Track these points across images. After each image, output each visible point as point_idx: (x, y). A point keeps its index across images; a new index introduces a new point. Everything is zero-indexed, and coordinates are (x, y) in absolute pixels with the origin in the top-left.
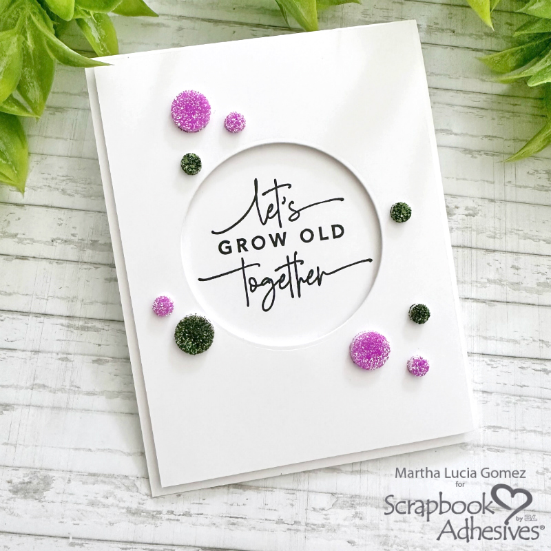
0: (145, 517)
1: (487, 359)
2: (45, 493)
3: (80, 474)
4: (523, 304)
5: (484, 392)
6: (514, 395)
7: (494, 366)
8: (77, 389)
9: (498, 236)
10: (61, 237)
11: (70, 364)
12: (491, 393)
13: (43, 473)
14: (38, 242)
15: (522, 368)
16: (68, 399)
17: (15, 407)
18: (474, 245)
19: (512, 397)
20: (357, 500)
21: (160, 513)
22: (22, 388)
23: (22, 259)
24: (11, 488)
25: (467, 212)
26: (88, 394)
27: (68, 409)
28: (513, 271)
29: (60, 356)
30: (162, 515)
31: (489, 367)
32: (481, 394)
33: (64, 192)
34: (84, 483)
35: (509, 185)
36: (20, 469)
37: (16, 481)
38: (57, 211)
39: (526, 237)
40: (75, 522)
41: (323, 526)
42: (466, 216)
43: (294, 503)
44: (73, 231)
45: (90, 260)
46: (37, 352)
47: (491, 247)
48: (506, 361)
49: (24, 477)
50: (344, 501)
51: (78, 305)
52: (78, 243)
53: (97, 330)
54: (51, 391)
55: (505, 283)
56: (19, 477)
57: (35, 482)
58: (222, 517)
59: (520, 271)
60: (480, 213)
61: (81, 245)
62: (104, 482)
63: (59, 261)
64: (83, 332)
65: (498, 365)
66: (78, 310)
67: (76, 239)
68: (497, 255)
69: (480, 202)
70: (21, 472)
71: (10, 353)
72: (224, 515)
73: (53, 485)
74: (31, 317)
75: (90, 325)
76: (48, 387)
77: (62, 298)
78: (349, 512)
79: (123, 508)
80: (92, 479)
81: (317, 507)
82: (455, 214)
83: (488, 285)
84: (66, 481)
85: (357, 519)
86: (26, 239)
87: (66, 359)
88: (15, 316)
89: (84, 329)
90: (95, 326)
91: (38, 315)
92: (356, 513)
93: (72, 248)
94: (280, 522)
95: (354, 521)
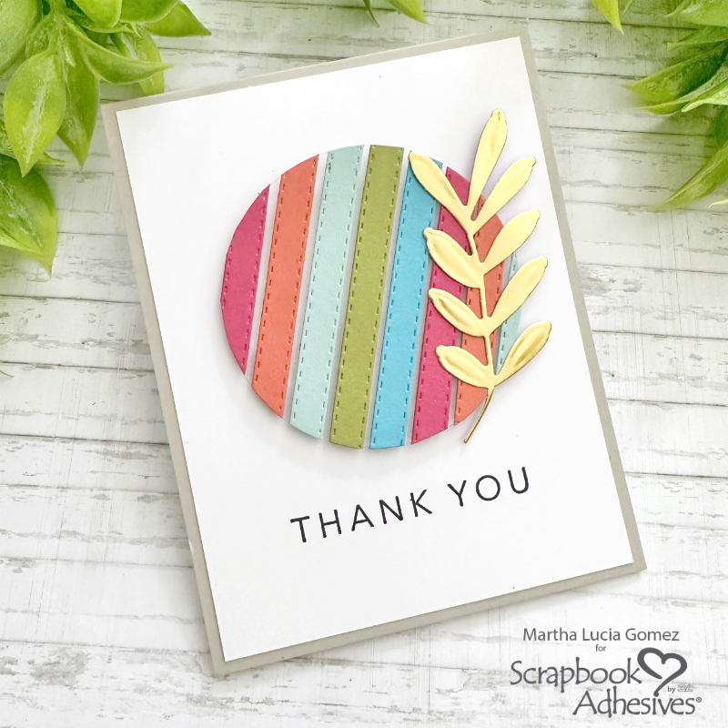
0: (211, 707)
1: (664, 480)
2: (77, 677)
3: (123, 650)
4: (709, 405)
5: (662, 525)
6: (705, 529)
7: (675, 489)
8: (117, 536)
9: (669, 316)
10: (94, 338)
11: (108, 504)
12: (672, 526)
13: (75, 649)
14: (65, 345)
15: (713, 491)
16: (107, 548)
17: (37, 561)
18: (638, 330)
19: (703, 531)
20: (497, 678)
21: (231, 700)
22: (45, 536)
23: (44, 368)
24: (33, 671)
25: (626, 287)
26: (134, 542)
27: (105, 562)
28: (693, 361)
29: (96, 493)
30: (233, 704)
31: (668, 491)
32: (659, 528)
33: (96, 279)
34: (129, 662)
35: (680, 248)
36: (45, 645)
37: (39, 661)
38: (88, 303)
39: (707, 317)
40: (118, 716)
41: (452, 714)
42: (625, 291)
43: (411, 683)
44: (110, 330)
45: (132, 366)
46: (64, 488)
47: (662, 332)
48: (690, 483)
49: (50, 655)
50: (479, 679)
51: (118, 425)
52: (116, 344)
53: (143, 457)
54: (83, 540)
55: (682, 378)
56: (42, 656)
57: (65, 662)
58: (315, 704)
59: (702, 361)
60: (643, 286)
61: (120, 347)
62: (156, 660)
63: (91, 368)
64: (124, 461)
65: (679, 488)
66: (118, 432)
67: (113, 339)
68: (670, 342)
69: (643, 272)
70: (46, 650)
71: (29, 491)
72: (318, 702)
73: (88, 666)
74: (56, 443)
75: (133, 451)
76: (79, 534)
77: (97, 417)
78: (487, 694)
79: (183, 695)
80: (139, 656)
81: (443, 688)
82: (610, 290)
83: (660, 381)
84: (106, 660)
85: (498, 703)
86: (48, 342)
87: (104, 497)
88: (36, 442)
89: (126, 456)
90: (139, 452)
91: (65, 439)
92: (497, 695)
93: (108, 352)
94: (394, 709)
95: (494, 706)
